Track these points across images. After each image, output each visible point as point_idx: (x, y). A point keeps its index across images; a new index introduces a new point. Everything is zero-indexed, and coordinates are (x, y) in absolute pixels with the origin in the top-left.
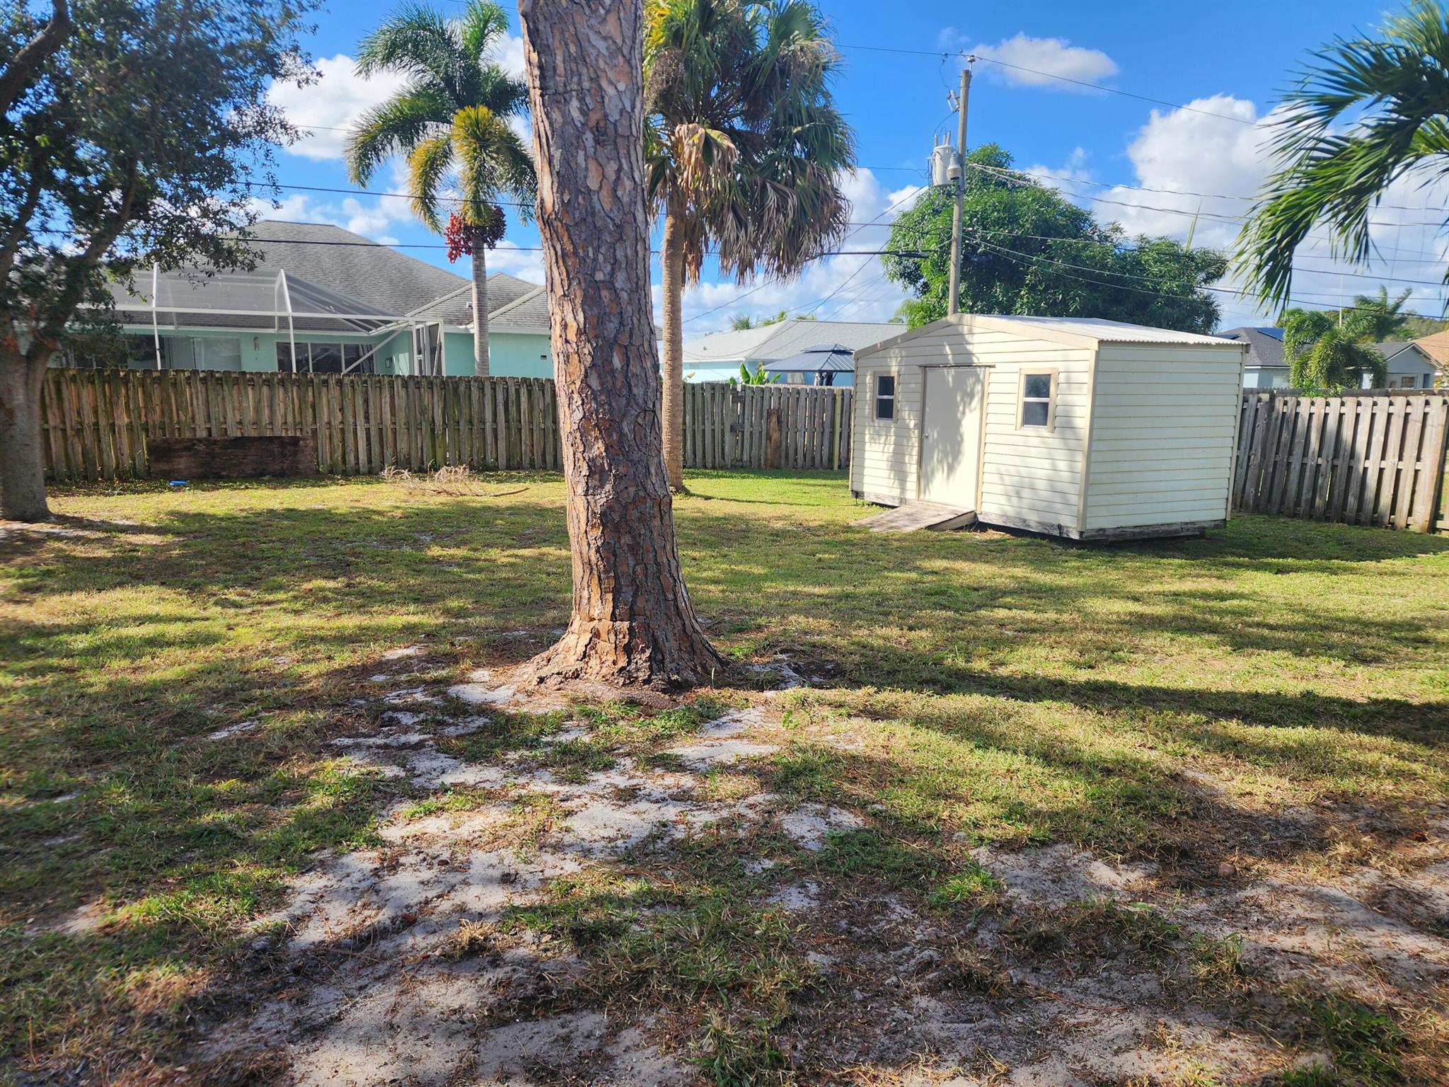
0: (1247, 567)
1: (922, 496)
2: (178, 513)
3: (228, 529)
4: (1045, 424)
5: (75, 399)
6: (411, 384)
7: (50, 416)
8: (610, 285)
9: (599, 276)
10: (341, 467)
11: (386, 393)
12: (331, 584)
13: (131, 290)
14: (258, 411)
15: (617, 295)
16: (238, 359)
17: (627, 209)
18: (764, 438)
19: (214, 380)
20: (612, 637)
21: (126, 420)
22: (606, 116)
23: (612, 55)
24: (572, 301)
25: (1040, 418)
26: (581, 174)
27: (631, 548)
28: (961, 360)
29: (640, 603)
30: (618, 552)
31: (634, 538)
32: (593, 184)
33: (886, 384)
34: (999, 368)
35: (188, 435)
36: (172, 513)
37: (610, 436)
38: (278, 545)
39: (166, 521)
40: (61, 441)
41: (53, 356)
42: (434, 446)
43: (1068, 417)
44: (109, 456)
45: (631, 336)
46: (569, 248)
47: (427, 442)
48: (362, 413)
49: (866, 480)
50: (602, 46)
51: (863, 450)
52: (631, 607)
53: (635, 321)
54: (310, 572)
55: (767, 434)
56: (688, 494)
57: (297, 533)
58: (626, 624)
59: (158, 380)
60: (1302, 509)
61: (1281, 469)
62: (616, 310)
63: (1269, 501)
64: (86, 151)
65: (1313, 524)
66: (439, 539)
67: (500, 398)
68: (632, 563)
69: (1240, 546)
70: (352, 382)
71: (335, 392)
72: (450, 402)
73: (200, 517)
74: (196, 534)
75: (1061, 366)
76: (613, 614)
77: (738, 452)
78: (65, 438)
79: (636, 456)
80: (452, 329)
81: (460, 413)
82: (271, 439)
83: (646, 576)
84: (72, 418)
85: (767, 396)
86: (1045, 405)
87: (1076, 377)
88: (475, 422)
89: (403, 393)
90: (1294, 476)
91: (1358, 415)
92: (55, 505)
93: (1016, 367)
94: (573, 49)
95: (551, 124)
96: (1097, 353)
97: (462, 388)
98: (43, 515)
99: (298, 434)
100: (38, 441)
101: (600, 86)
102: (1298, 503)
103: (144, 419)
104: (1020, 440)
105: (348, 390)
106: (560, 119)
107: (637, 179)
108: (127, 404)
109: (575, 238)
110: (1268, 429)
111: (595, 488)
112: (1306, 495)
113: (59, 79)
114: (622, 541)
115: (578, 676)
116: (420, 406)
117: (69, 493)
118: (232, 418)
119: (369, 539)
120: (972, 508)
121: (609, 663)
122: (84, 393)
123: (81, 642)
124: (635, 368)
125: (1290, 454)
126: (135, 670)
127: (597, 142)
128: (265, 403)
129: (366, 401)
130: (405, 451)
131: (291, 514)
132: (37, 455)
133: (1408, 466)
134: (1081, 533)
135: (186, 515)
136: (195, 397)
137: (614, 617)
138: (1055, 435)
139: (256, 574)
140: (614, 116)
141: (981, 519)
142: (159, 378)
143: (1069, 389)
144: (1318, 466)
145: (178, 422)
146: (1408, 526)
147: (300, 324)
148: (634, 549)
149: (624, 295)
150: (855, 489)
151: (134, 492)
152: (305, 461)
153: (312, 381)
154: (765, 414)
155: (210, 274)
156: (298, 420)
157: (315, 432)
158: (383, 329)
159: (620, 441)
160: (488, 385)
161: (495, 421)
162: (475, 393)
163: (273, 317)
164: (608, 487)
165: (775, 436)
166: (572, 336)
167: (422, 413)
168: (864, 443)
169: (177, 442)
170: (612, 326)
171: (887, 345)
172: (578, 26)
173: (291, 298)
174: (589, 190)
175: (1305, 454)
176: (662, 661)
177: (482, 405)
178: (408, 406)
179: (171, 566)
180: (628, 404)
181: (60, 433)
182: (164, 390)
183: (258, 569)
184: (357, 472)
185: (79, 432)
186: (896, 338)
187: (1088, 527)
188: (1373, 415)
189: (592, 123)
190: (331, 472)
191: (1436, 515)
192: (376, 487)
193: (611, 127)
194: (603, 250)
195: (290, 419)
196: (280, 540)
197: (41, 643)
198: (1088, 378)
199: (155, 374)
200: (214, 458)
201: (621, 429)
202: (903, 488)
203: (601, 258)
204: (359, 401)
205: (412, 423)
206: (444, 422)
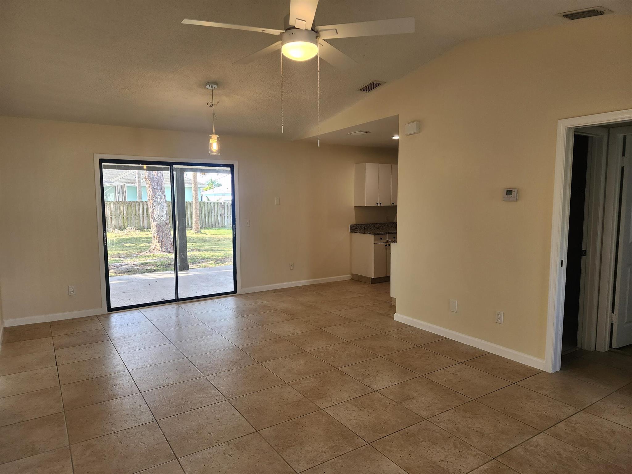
6: (117, 204)
8: (157, 189)
9: (155, 188)
20: (159, 245)
24: (151, 191)
27: (162, 231)
42: (124, 222)
46: (150, 183)
47: (122, 221)
56: (201, 233)
67: (145, 207)
72: (129, 209)
76: (159, 242)
80: (129, 185)
81: (132, 212)
88: (137, 215)
89: (114, 207)
97: (133, 205)
115: (153, 252)
116: (119, 210)
121: (158, 250)
130: (114, 224)
160: (141, 203)
161: (143, 214)
162: (137, 206)
166: (151, 197)
167: (120, 213)
176: (167, 249)
177: (139, 210)
178: (115, 210)
205: (117, 216)
206: (127, 215)
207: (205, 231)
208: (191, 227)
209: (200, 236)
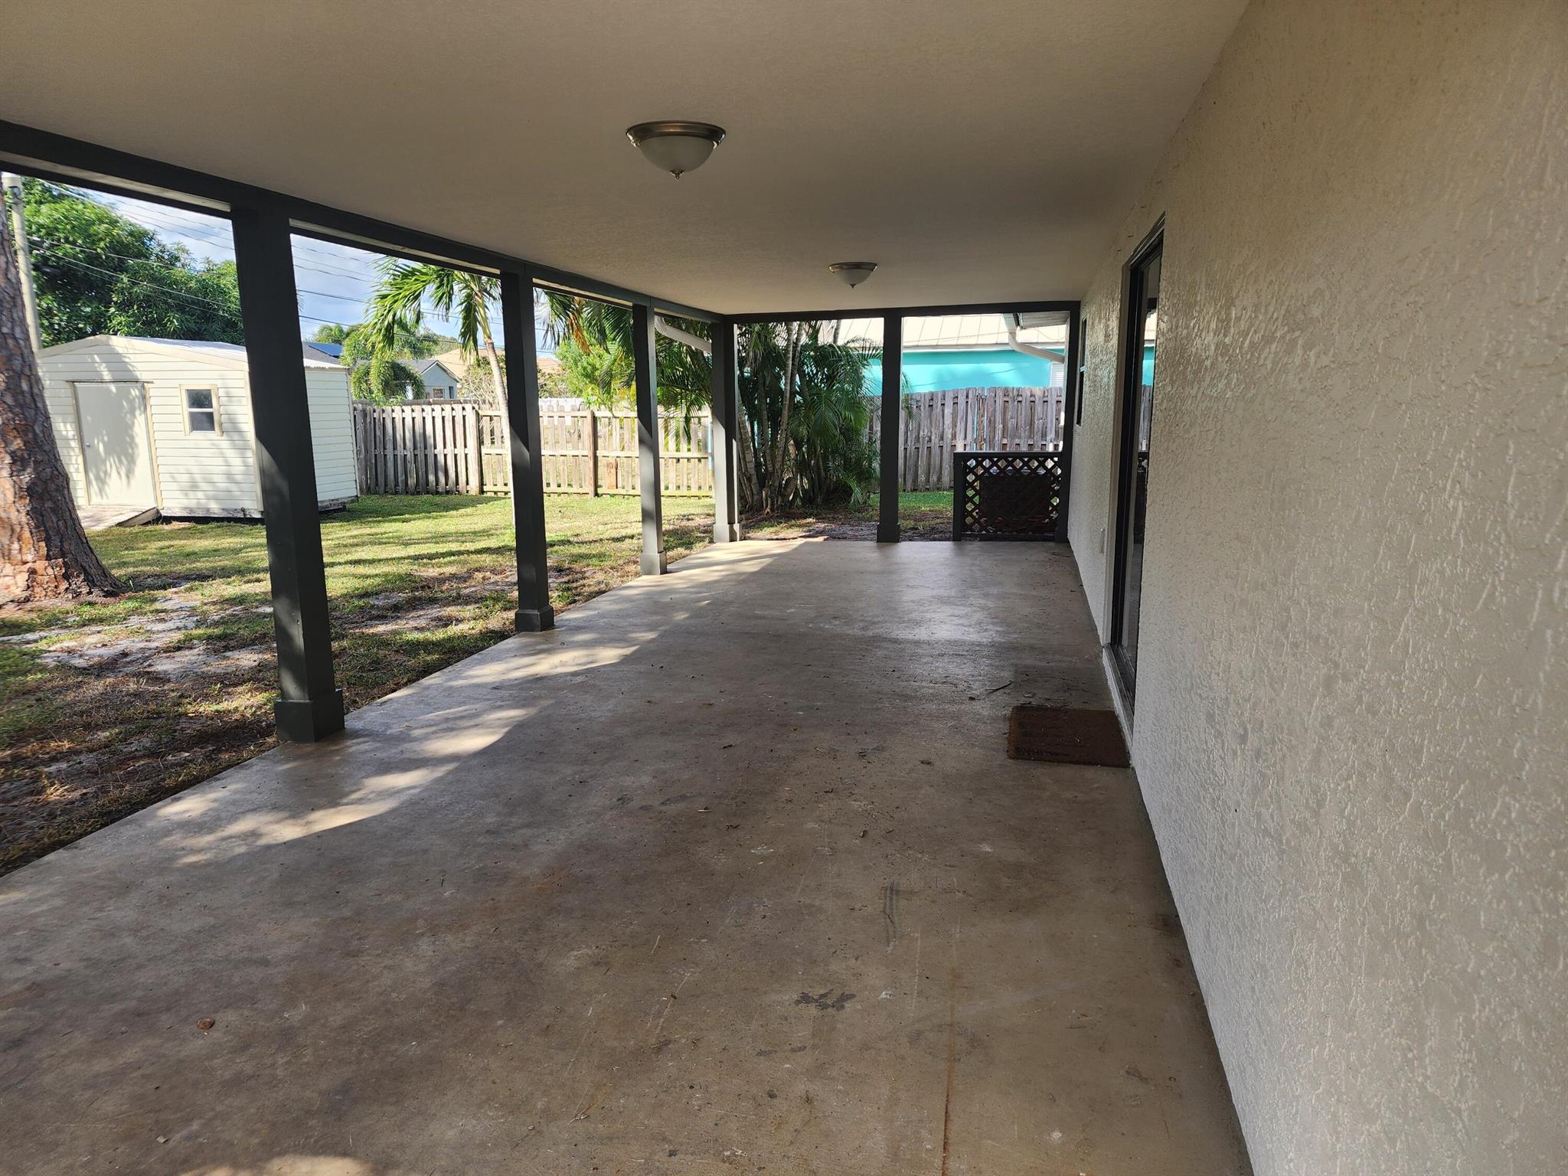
0: (384, 522)
1: (94, 501)
4: (212, 428)
25: (207, 425)
28: (120, 376)
29: (66, 546)
30: (44, 513)
34: (157, 383)
37: (26, 435)
43: (233, 422)
52: (61, 550)
58: (61, 561)
60: (401, 487)
61: (380, 460)
62: (19, 352)
63: (377, 485)
65: (410, 497)
68: (55, 520)
69: (371, 513)
75: (219, 383)
76: (47, 555)
83: (66, 528)
86: (210, 414)
87: (233, 392)
90: (390, 464)
91: (424, 418)
93: (175, 383)
102: (397, 485)
104: (192, 444)
110: (366, 431)
111: (18, 471)
112: (401, 478)
114: (46, 506)
115: (29, 600)
120: (154, 505)
125: (385, 448)
133: (460, 451)
137: (48, 558)
138: (223, 438)
141: (164, 513)
143: (229, 401)
144: (405, 456)
146: (467, 492)
148: (54, 510)
164: (29, 470)
175: (395, 448)
188: (433, 418)
191: (482, 484)
198: (247, 393)
201: (34, 432)
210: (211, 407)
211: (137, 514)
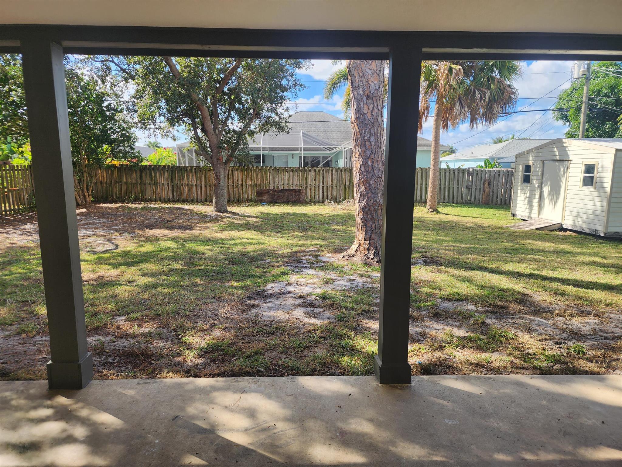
1: (540, 217)
2: (263, 213)
3: (275, 218)
4: (592, 186)
5: (237, 176)
6: (339, 171)
7: (230, 181)
8: (369, 140)
9: (366, 138)
10: (314, 200)
11: (330, 174)
12: (300, 234)
13: (254, 141)
14: (289, 180)
15: (371, 143)
16: (287, 162)
17: (375, 118)
18: (482, 191)
19: (277, 170)
20: (364, 245)
21: (250, 183)
22: (370, 92)
23: (373, 74)
24: (358, 146)
25: (590, 183)
26: (362, 109)
28: (563, 158)
29: (373, 236)
30: (367, 220)
31: (372, 216)
32: (365, 111)
33: (528, 168)
34: (575, 161)
35: (268, 188)
36: (260, 213)
37: (367, 185)
38: (288, 223)
39: (258, 214)
40: (232, 189)
41: (231, 163)
42: (345, 193)
43: (601, 182)
44: (245, 195)
45: (375, 155)
47: (343, 192)
48: (322, 181)
49: (517, 209)
50: (370, 72)
51: (517, 196)
52: (370, 237)
53: (376, 151)
54: (295, 230)
55: (483, 189)
56: (438, 212)
57: (294, 220)
58: (368, 242)
59: (260, 170)
62: (370, 148)
64: (244, 98)
66: (337, 223)
68: (371, 224)
70: (319, 170)
71: (313, 174)
73: (268, 214)
74: (266, 219)
75: (600, 161)
77: (469, 197)
78: (233, 188)
79: (374, 191)
82: (292, 190)
83: (375, 228)
84: (235, 182)
85: (484, 173)
86: (592, 178)
87: (606, 165)
89: (336, 174)
92: (229, 209)
93: (581, 161)
94: (361, 74)
95: (354, 96)
96: (615, 155)
98: (226, 211)
99: (301, 188)
100: (226, 189)
101: (369, 83)
103: (255, 183)
104: (582, 193)
105: (317, 173)
106: (356, 94)
107: (379, 109)
108: (251, 178)
109: (359, 127)
111: (361, 201)
113: (239, 77)
114: (369, 217)
115: (354, 256)
116: (341, 178)
117: (233, 206)
118: (281, 182)
119: (316, 223)
120: (560, 222)
121: (363, 253)
122: (239, 174)
123: (232, 242)
124: (375, 165)
126: (245, 249)
127: (367, 99)
128: (291, 177)
129: (323, 177)
130: (335, 195)
131: (295, 214)
132: (226, 193)
134: (605, 234)
135: (265, 213)
136: (270, 175)
137: (365, 240)
138: (595, 190)
139: (280, 230)
140: (372, 91)
141: (564, 226)
142: (261, 169)
143: (602, 170)
145: (265, 184)
147: (305, 149)
148: (372, 219)
149: (373, 143)
150: (513, 213)
151: (251, 206)
152: (302, 198)
153: (306, 170)
154: (483, 181)
155: (277, 135)
156: (301, 183)
157: (306, 188)
158: (335, 150)
159: (369, 186)
163: (299, 148)
164: (365, 200)
165: (487, 190)
166: (357, 156)
167: (342, 181)
168: (517, 193)
169: (265, 190)
170: (368, 153)
171: (529, 152)
172: (362, 68)
173: (303, 140)
174: (364, 113)
176: (378, 254)
178: (337, 179)
179: (258, 227)
180: (372, 176)
181: (232, 187)
182: (262, 173)
183: (281, 229)
184: (319, 202)
185: (237, 186)
186: (532, 149)
187: (609, 231)
189: (366, 94)
190: (310, 202)
192: (324, 207)
193: (371, 94)
194: (367, 130)
195: (298, 183)
196: (289, 221)
197: (224, 242)
198: (611, 166)
199: (260, 168)
200: (275, 196)
201: (370, 183)
202: (530, 213)
203: (367, 133)
204: (321, 177)
205: (338, 185)
206: (349, 184)
207: (443, 208)
208: (425, 202)
209: (435, 217)
210: (593, 173)
211: (549, 225)
